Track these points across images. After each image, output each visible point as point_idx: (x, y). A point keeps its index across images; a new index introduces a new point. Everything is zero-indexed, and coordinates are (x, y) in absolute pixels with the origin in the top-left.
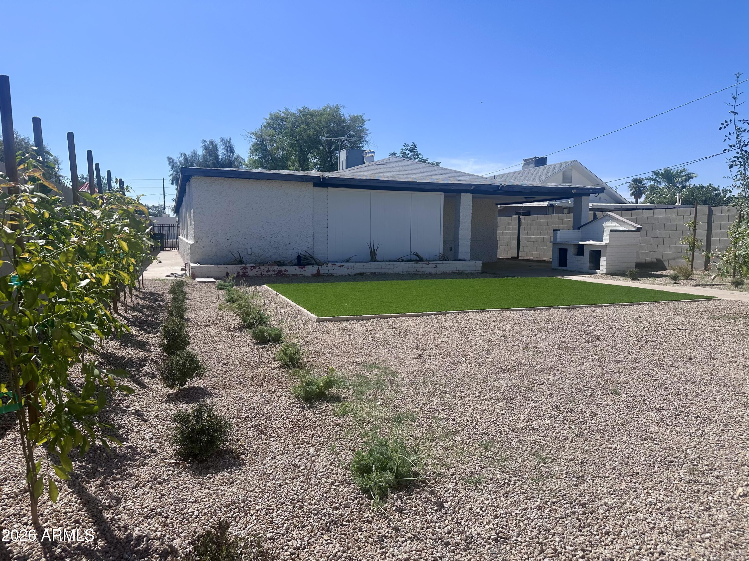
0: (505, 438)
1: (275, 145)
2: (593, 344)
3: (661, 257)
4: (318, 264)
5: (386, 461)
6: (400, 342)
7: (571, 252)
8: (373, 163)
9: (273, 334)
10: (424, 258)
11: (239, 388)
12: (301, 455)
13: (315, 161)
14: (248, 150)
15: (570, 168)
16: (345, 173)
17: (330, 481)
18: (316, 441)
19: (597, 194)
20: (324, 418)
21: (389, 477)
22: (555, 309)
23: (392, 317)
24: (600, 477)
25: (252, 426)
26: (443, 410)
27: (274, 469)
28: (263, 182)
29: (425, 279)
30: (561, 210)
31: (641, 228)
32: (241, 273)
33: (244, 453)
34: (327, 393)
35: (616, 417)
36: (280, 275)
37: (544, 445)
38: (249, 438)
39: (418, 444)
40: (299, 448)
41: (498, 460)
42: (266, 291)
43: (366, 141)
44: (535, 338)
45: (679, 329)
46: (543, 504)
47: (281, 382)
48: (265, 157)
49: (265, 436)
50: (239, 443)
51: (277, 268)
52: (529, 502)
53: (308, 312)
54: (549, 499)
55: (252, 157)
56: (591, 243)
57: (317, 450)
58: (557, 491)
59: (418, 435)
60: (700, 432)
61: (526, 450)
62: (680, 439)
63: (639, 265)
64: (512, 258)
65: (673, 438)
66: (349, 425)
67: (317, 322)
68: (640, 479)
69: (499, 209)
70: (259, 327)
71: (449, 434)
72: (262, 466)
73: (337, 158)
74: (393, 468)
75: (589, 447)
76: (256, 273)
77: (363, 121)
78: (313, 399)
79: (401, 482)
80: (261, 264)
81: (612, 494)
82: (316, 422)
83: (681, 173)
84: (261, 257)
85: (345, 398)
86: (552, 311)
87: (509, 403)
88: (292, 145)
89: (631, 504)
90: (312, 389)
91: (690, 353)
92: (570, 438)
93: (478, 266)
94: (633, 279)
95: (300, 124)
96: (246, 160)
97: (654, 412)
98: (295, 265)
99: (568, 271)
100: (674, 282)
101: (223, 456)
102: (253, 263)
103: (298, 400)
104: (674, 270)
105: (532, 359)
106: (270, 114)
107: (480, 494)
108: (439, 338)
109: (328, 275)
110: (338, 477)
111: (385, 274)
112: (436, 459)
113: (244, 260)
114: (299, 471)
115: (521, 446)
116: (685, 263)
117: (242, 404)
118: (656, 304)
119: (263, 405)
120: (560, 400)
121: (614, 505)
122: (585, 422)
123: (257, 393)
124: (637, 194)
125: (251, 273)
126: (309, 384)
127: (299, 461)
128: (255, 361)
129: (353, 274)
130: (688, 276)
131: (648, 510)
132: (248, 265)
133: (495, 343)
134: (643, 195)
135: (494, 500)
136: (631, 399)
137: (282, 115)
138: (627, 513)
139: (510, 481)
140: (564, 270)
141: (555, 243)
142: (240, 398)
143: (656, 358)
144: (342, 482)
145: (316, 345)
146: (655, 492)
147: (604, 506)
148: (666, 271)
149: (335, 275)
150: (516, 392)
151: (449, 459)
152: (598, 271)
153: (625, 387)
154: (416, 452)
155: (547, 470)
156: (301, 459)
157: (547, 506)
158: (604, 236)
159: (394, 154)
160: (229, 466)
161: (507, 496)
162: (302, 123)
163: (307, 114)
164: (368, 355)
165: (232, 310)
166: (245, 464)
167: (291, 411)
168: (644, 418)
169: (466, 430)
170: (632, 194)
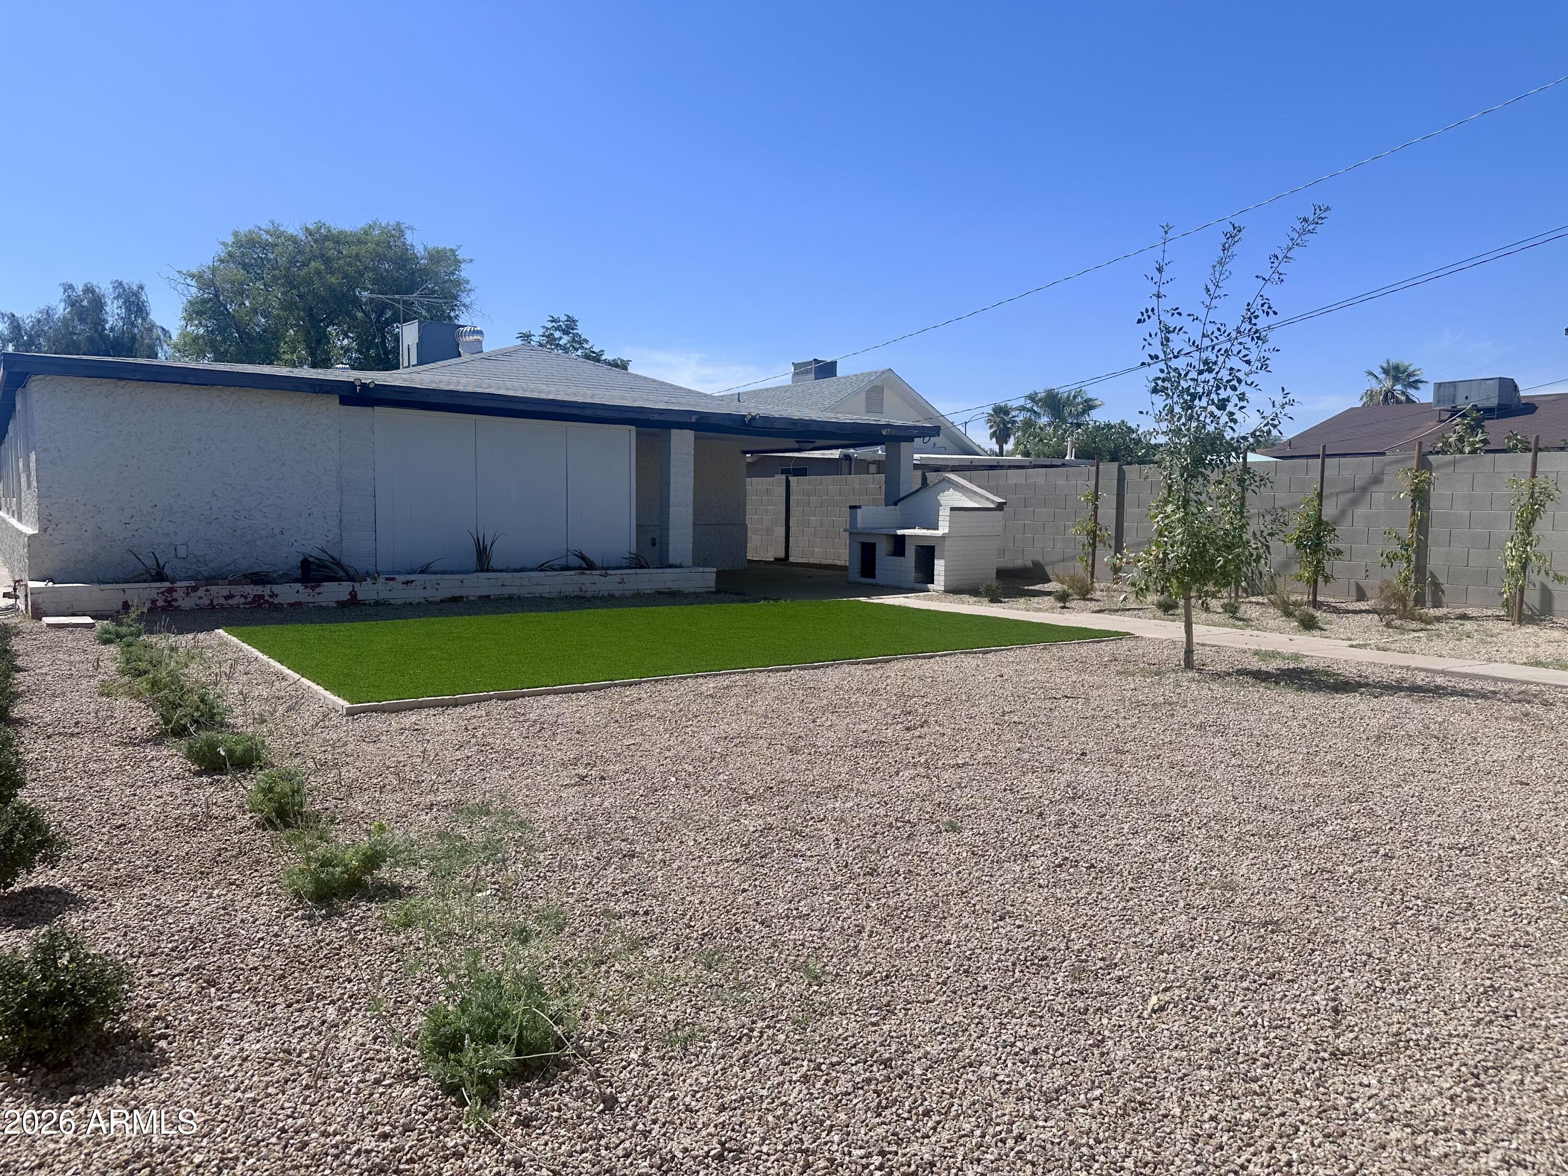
0: (748, 940)
1: (247, 304)
2: (917, 734)
3: (1039, 558)
4: (351, 579)
5: (497, 1021)
6: (539, 751)
7: (883, 549)
8: (480, 355)
9: (239, 748)
10: (598, 562)
11: (153, 882)
12: (306, 1027)
13: (346, 342)
14: (180, 313)
15: (880, 384)
16: (414, 376)
17: (371, 1077)
18: (340, 991)
19: (927, 439)
20: (361, 936)
21: (504, 1054)
22: (852, 664)
23: (523, 696)
24: (919, 1002)
25: (187, 970)
26: (626, 893)
27: (240, 1065)
28: (215, 391)
29: (598, 607)
30: (863, 466)
31: (1005, 503)
32: (160, 603)
33: (164, 1037)
34: (368, 878)
35: (951, 877)
36: (260, 606)
37: (820, 948)
38: (179, 998)
39: (569, 975)
40: (300, 1010)
41: (730, 989)
42: (224, 644)
43: (464, 305)
44: (812, 725)
45: (1066, 697)
46: (814, 1069)
47: (258, 862)
48: (222, 330)
49: (218, 990)
50: (154, 1014)
51: (252, 590)
52: (787, 1068)
53: (327, 694)
54: (825, 1058)
55: (189, 329)
56: (917, 531)
57: (343, 1011)
58: (840, 1041)
59: (570, 955)
60: (1094, 895)
61: (786, 962)
62: (1061, 913)
63: (1002, 574)
64: (776, 560)
65: (1049, 912)
66: (418, 949)
67: (347, 715)
68: (989, 998)
69: (748, 460)
70: (204, 734)
71: (635, 945)
72: (211, 1062)
73: (397, 338)
74: (510, 1036)
75: (902, 942)
76: (199, 602)
77: (458, 262)
78: (335, 895)
79: (528, 1062)
80: (211, 580)
81: (939, 1034)
82: (341, 947)
83: (1075, 397)
84: (212, 565)
85: (409, 888)
86: (846, 668)
87: (758, 865)
88: (288, 306)
89: (972, 1049)
90: (333, 874)
91: (1083, 743)
92: (868, 928)
93: (707, 578)
94: (992, 601)
95: (310, 260)
96: (175, 336)
97: (1019, 862)
98: (295, 581)
99: (876, 585)
100: (1062, 605)
101: (113, 1047)
102: (191, 578)
103: (300, 902)
104: (1062, 583)
105: (806, 770)
106: (236, 234)
107: (693, 1064)
108: (624, 736)
109: (377, 603)
110: (391, 1067)
111: (510, 597)
112: (606, 1001)
113: (167, 571)
114: (299, 1062)
115: (776, 955)
116: (1079, 569)
117: (160, 921)
118: (1029, 650)
119: (213, 918)
120: (853, 850)
121: (942, 1055)
122: (896, 892)
123: (199, 891)
124: (1001, 436)
125: (186, 603)
126: (326, 863)
127: (301, 1040)
128: (194, 817)
129: (438, 599)
130: (1085, 594)
131: (1000, 1058)
132: (179, 584)
133: (736, 741)
134: (1012, 438)
135: (720, 1072)
136: (979, 840)
137: (265, 236)
138: (964, 1067)
139: (752, 1030)
140: (870, 584)
141: (853, 533)
142: (157, 906)
143: (1026, 756)
144: (399, 1077)
145: (344, 770)
146: (1014, 1020)
147: (924, 1060)
148: (1050, 584)
149: (393, 602)
150: (772, 841)
151: (633, 999)
152: (930, 586)
153: (969, 816)
154: (564, 992)
155: (824, 999)
156: (305, 1035)
157: (821, 1073)
158: (940, 518)
159: (526, 337)
160: (126, 1071)
161: (745, 1063)
162: (314, 258)
163: (326, 238)
164: (467, 784)
165: (137, 696)
166: (168, 1062)
167: (283, 927)
168: (1001, 876)
169: (670, 933)
170: (993, 435)
